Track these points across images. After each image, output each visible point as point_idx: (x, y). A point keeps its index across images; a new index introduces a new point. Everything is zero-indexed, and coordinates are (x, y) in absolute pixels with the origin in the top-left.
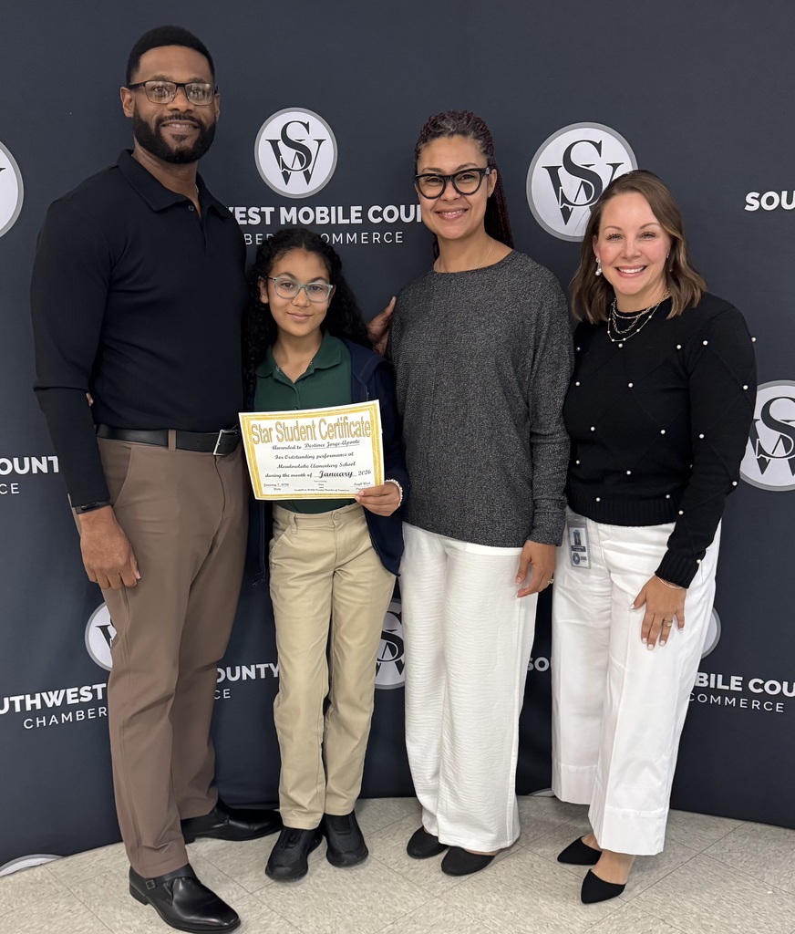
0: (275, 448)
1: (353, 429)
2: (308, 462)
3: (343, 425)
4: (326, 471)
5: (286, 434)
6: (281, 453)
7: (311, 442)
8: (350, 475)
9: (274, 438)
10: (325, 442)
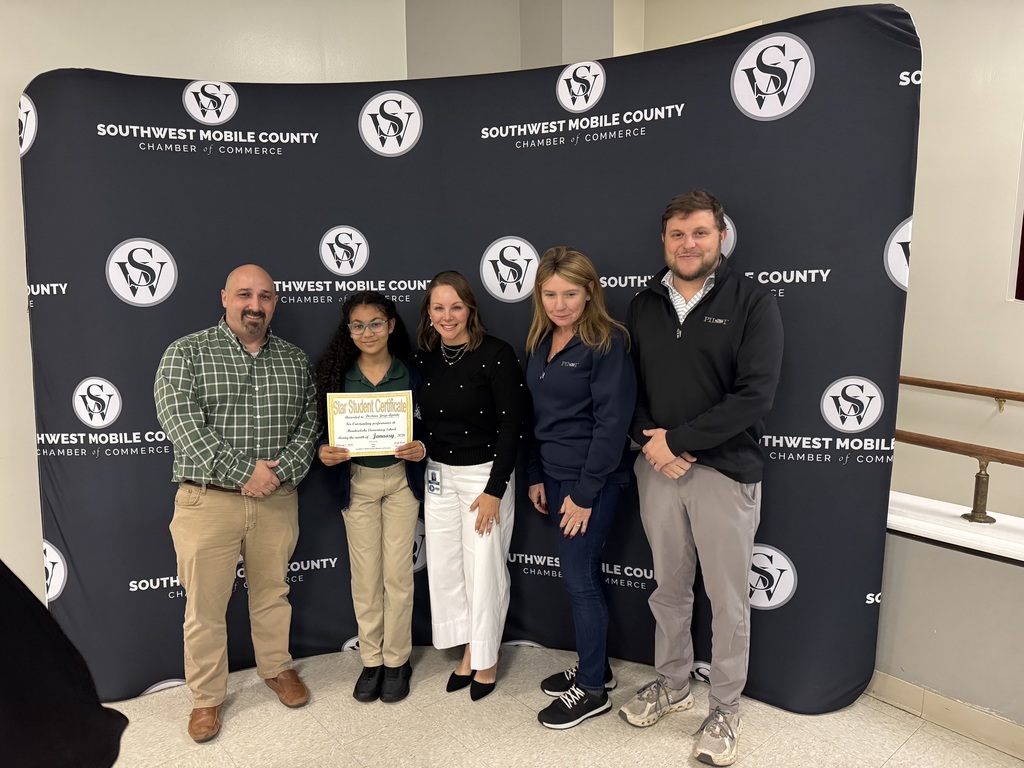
0: (347, 417)
1: (396, 407)
2: (367, 427)
3: (390, 403)
4: (378, 433)
5: (356, 408)
6: (351, 421)
7: (370, 414)
8: (392, 436)
9: (347, 411)
10: (378, 414)
